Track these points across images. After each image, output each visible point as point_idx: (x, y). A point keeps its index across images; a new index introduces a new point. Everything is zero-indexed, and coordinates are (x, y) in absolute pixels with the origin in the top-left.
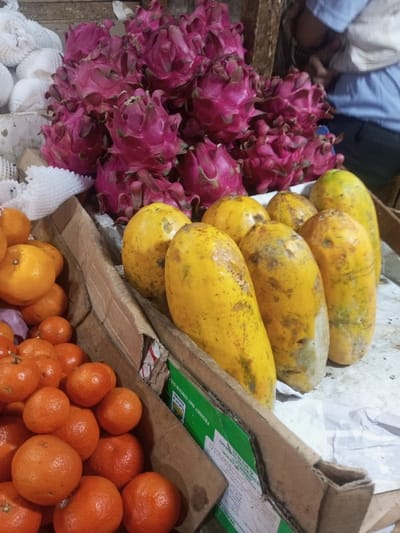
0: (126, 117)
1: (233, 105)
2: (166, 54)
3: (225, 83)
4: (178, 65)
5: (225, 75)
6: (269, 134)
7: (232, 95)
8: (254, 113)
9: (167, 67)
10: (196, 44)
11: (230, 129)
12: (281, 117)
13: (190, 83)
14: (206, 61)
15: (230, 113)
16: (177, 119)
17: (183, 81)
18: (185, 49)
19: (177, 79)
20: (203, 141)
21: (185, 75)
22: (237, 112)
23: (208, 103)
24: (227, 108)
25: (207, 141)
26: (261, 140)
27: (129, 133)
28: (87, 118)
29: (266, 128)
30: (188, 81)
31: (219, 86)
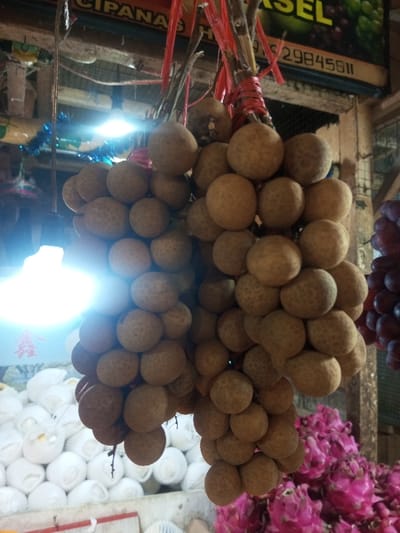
0: (284, 504)
1: (360, 494)
2: (307, 457)
3: (352, 479)
4: (315, 463)
5: (351, 473)
6: (390, 516)
7: (358, 487)
8: (376, 499)
9: (307, 465)
10: (325, 447)
11: (359, 512)
12: (396, 501)
13: (324, 475)
14: (334, 460)
15: (359, 501)
16: (319, 505)
17: (319, 474)
18: (318, 451)
19: (314, 473)
20: (339, 522)
21: (319, 470)
22: (363, 500)
23: (341, 493)
24: (356, 498)
25: (342, 521)
26: (385, 522)
27: (287, 518)
28: (250, 502)
29: (387, 512)
30: (323, 474)
31: (347, 481)
